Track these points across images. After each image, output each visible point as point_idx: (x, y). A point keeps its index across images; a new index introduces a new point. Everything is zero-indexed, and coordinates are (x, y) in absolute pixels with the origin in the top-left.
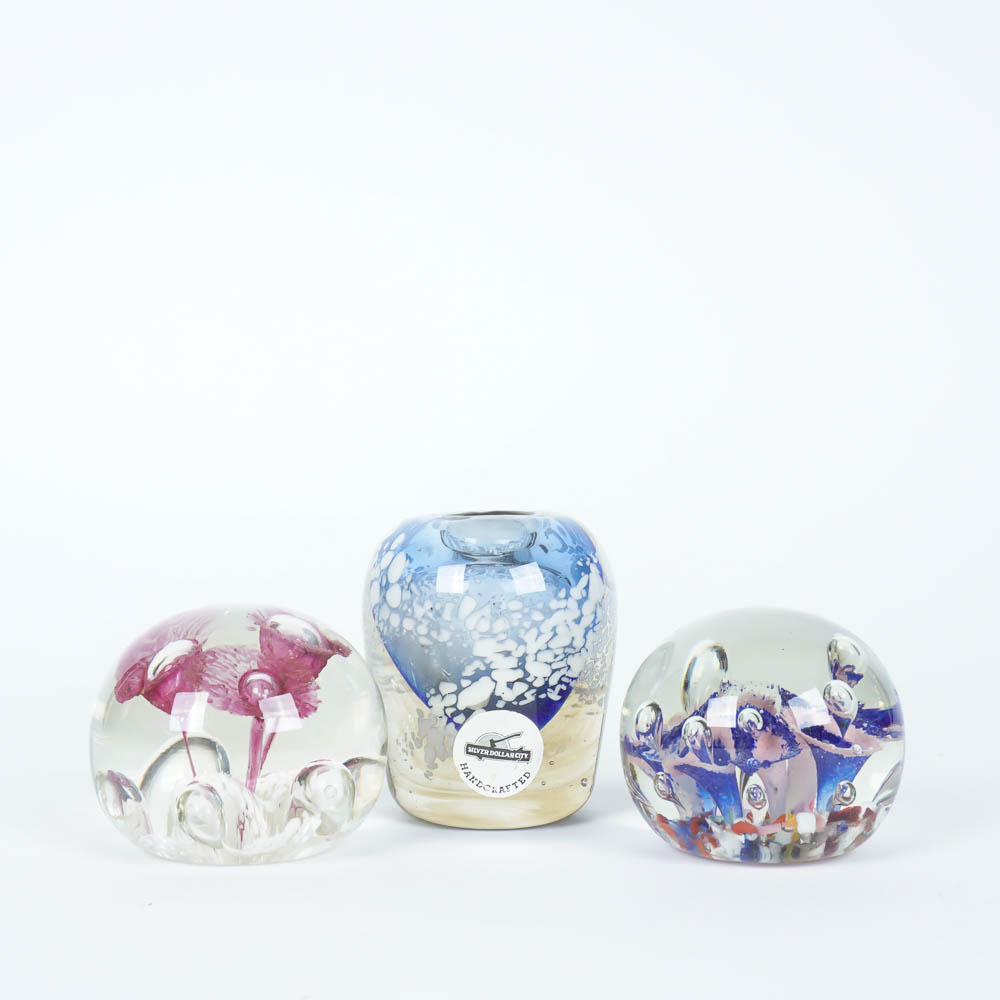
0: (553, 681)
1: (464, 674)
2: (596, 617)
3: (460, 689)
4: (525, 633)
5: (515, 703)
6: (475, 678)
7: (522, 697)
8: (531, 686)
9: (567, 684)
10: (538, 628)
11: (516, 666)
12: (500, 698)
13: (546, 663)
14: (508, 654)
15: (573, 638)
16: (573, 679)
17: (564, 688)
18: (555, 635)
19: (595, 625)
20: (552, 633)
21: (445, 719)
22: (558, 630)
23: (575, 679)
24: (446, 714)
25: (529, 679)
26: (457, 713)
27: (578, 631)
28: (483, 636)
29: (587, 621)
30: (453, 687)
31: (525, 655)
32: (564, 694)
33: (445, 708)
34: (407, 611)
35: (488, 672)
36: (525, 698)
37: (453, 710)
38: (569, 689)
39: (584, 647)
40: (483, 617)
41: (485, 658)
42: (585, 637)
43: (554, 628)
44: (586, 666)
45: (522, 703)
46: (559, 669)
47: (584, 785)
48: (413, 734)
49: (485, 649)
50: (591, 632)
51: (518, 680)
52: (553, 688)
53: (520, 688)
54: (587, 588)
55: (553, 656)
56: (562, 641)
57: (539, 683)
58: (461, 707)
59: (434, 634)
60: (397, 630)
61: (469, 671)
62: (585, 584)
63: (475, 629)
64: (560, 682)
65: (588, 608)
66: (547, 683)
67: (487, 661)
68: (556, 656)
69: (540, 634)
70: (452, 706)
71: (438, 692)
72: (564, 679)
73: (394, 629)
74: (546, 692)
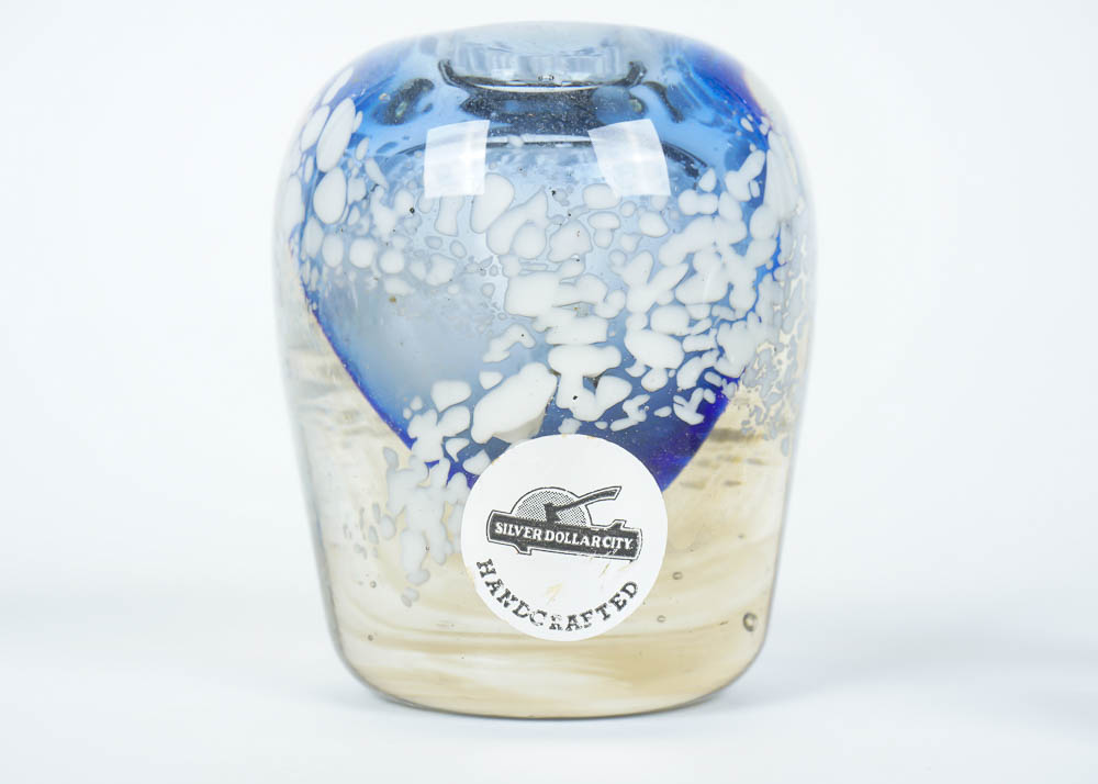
0: (687, 380)
1: (488, 358)
2: (778, 251)
3: (478, 394)
4: (624, 265)
5: (602, 426)
6: (511, 368)
7: (616, 412)
8: (637, 387)
9: (717, 390)
10: (654, 255)
11: (602, 337)
12: (568, 413)
13: (673, 336)
14: (584, 310)
15: (731, 287)
16: (729, 380)
17: (710, 397)
18: (692, 272)
19: (777, 265)
20: (684, 269)
21: (445, 466)
22: (698, 263)
23: (736, 380)
24: (447, 455)
25: (635, 371)
26: (473, 449)
27: (742, 272)
28: (529, 268)
29: (760, 253)
30: (461, 391)
31: (625, 313)
32: (710, 411)
33: (446, 439)
34: (359, 226)
35: (541, 352)
36: (625, 415)
37: (460, 444)
38: (721, 402)
39: (753, 309)
40: (529, 223)
41: (534, 319)
42: (756, 287)
43: (689, 258)
44: (757, 355)
45: (618, 425)
46: (700, 354)
47: (750, 629)
48: (376, 507)
49: (535, 297)
50: (768, 278)
51: (609, 372)
52: (687, 394)
53: (613, 391)
54: (761, 178)
55: (685, 321)
56: (708, 288)
57: (655, 382)
58: (481, 436)
59: (418, 270)
60: (339, 271)
61: (498, 351)
62: (757, 171)
63: (511, 252)
64: (702, 383)
65: (763, 221)
66: (672, 382)
67: (540, 327)
68: (693, 322)
69: (656, 268)
70: (459, 435)
71: (428, 405)
72: (711, 378)
73: (332, 270)
74: (671, 403)
